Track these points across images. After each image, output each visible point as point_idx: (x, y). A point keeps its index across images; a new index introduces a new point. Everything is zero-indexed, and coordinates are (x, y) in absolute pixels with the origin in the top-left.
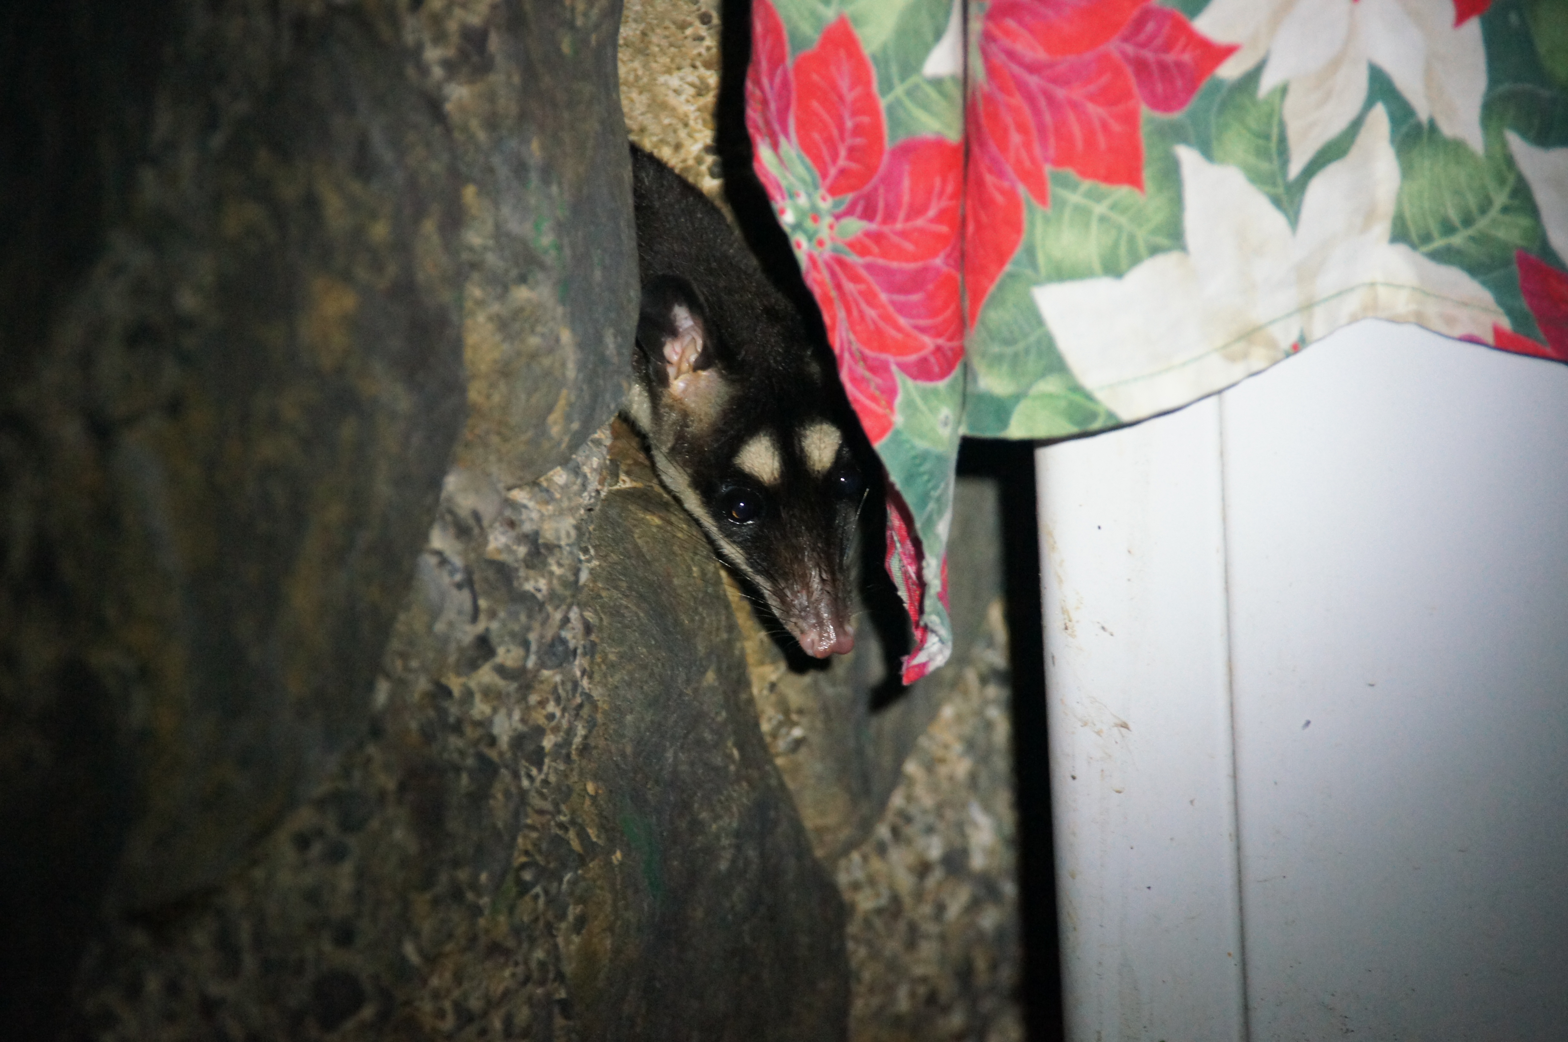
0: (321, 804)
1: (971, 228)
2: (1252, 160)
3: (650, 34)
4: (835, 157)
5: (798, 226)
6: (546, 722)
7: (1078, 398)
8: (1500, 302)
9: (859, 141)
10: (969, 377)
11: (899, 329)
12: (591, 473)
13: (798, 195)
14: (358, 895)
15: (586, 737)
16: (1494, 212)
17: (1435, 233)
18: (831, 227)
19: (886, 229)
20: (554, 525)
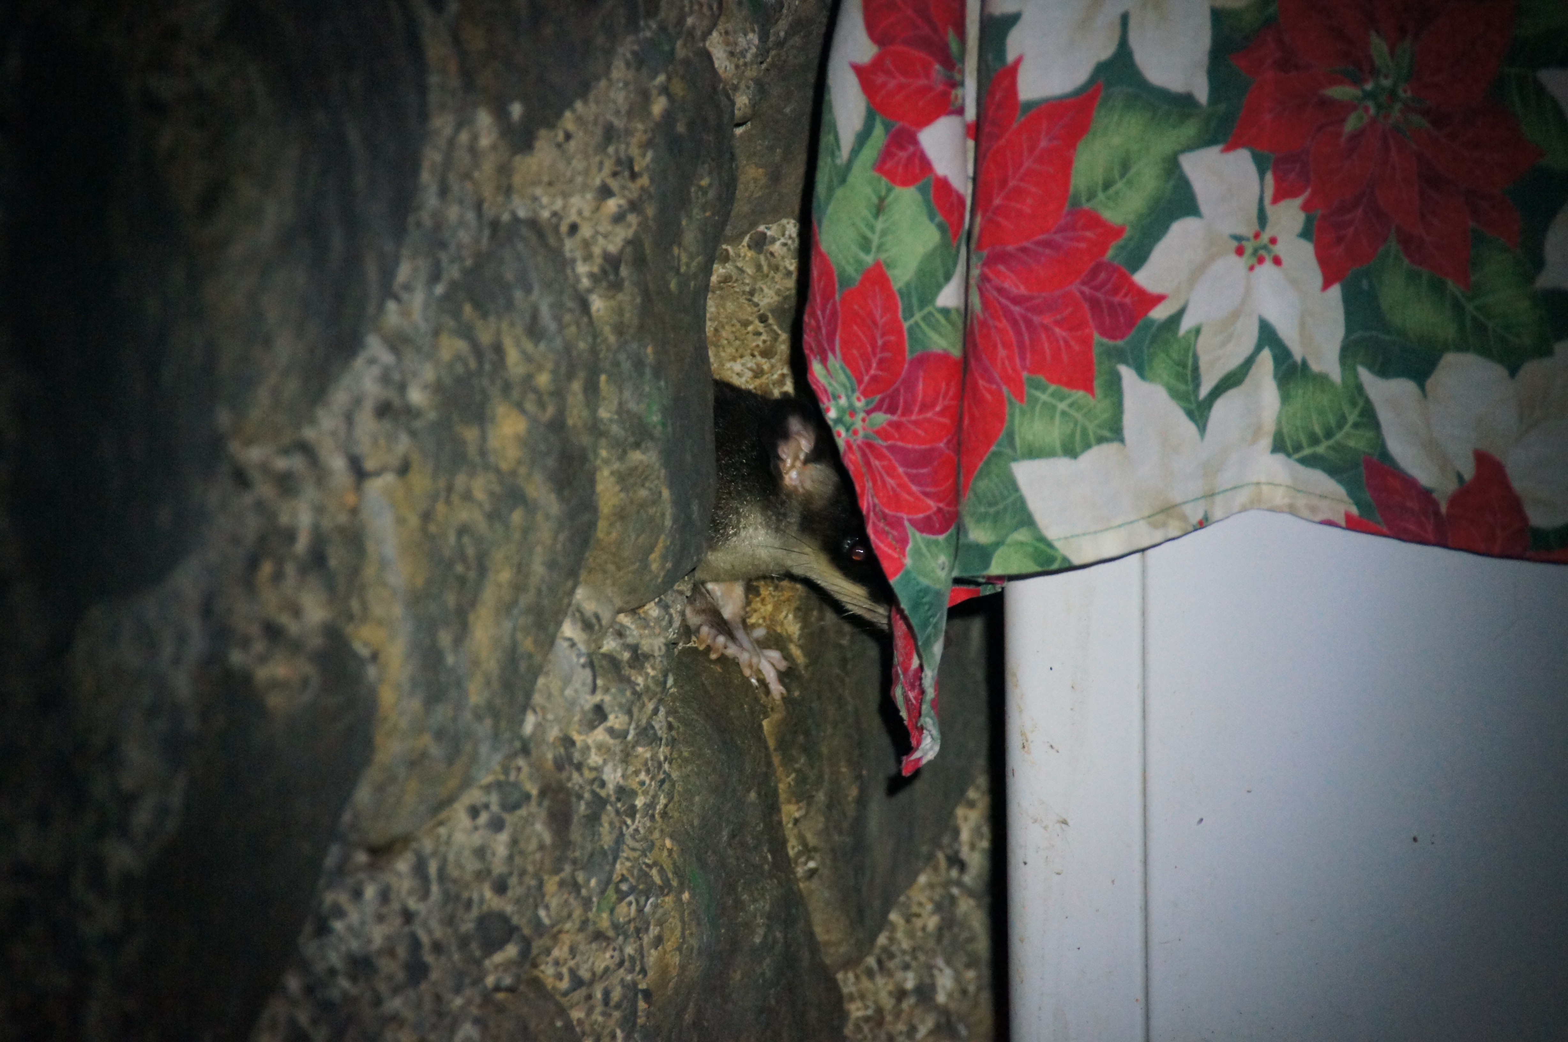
0: (487, 789)
1: (966, 422)
2: (1173, 382)
3: (720, 330)
4: (868, 368)
5: (839, 421)
6: (639, 787)
7: (1042, 546)
8: (1351, 493)
9: (887, 355)
10: (961, 533)
11: (910, 493)
12: (676, 614)
13: (840, 397)
14: (510, 858)
15: (666, 806)
16: (1347, 428)
17: (1305, 444)
18: (864, 420)
19: (904, 419)
20: (649, 641)
